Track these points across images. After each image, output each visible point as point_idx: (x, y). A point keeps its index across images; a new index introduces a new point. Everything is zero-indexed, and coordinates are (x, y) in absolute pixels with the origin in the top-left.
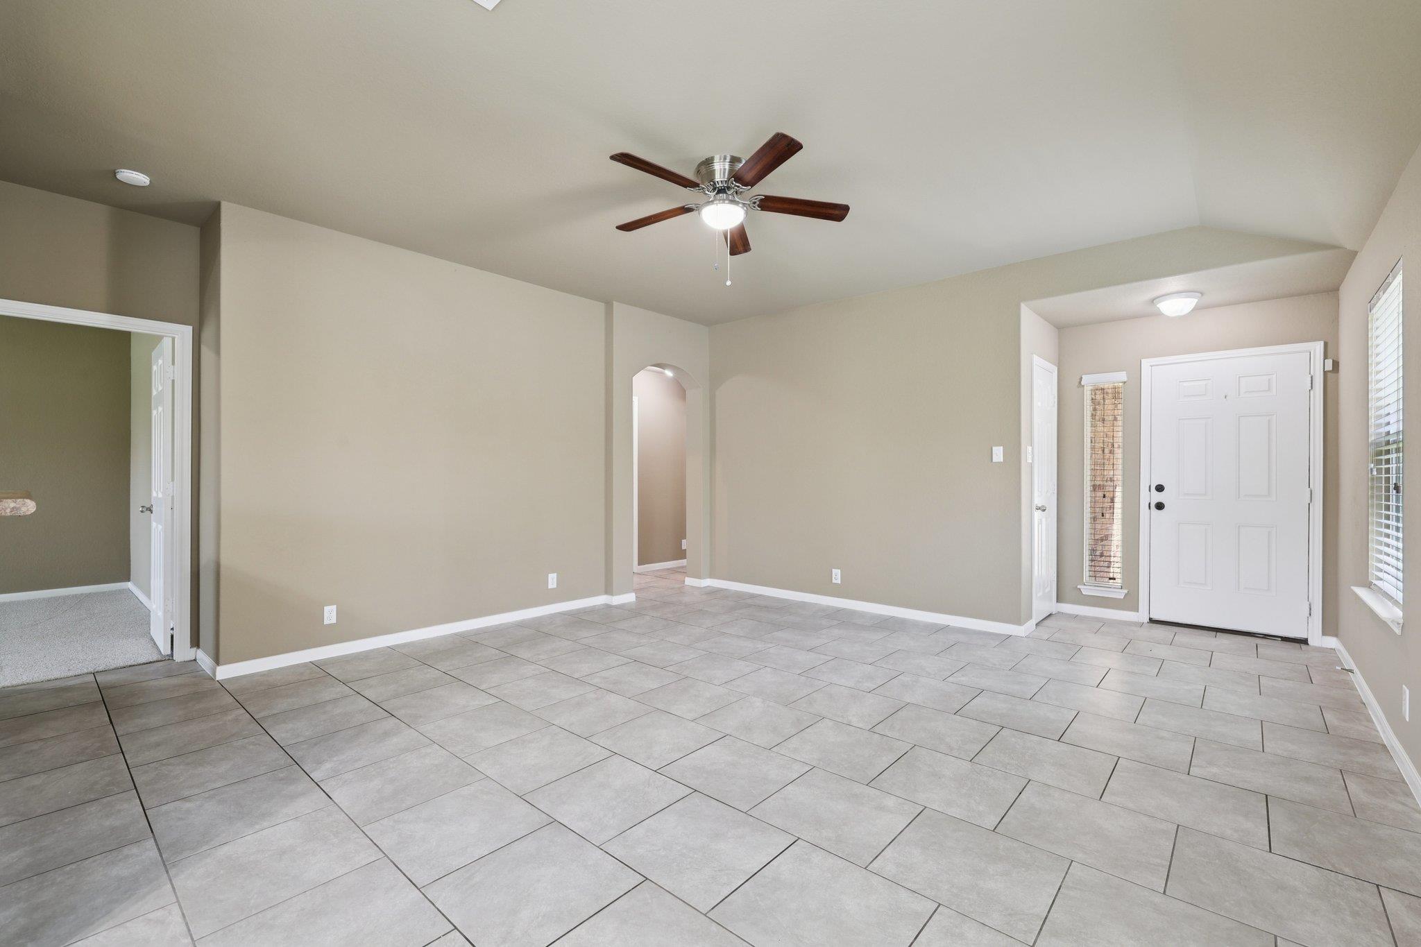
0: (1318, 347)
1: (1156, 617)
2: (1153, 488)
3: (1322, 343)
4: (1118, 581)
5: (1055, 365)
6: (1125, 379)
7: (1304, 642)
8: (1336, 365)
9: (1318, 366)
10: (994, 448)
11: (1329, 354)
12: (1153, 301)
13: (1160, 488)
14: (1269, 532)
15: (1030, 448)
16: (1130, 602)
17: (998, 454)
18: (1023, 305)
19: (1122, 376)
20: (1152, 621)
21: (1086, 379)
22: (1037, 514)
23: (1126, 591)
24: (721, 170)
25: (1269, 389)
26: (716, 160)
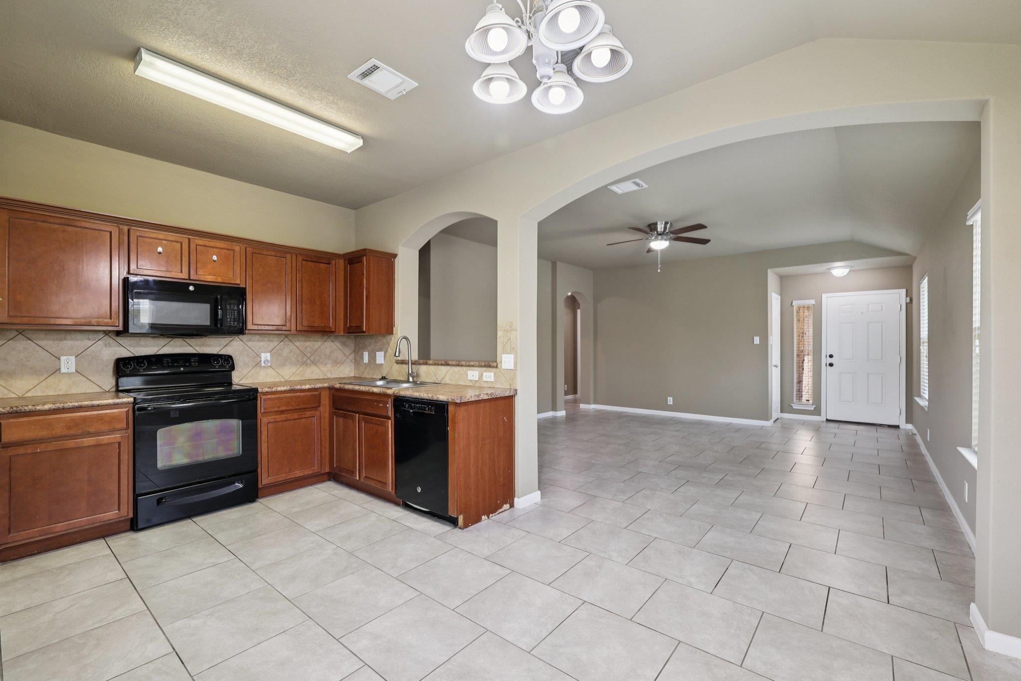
0: (904, 291)
1: (829, 418)
2: (828, 356)
3: (905, 290)
4: (811, 402)
5: (779, 295)
6: (814, 303)
7: (897, 427)
8: (911, 300)
9: (904, 300)
10: (755, 337)
11: (908, 294)
12: (829, 269)
13: (831, 356)
14: (882, 377)
15: (771, 337)
16: (817, 411)
17: (757, 340)
18: (769, 270)
19: (813, 302)
20: (828, 420)
21: (795, 303)
22: (774, 368)
23: (815, 406)
24: (660, 228)
25: (882, 310)
26: (659, 223)
